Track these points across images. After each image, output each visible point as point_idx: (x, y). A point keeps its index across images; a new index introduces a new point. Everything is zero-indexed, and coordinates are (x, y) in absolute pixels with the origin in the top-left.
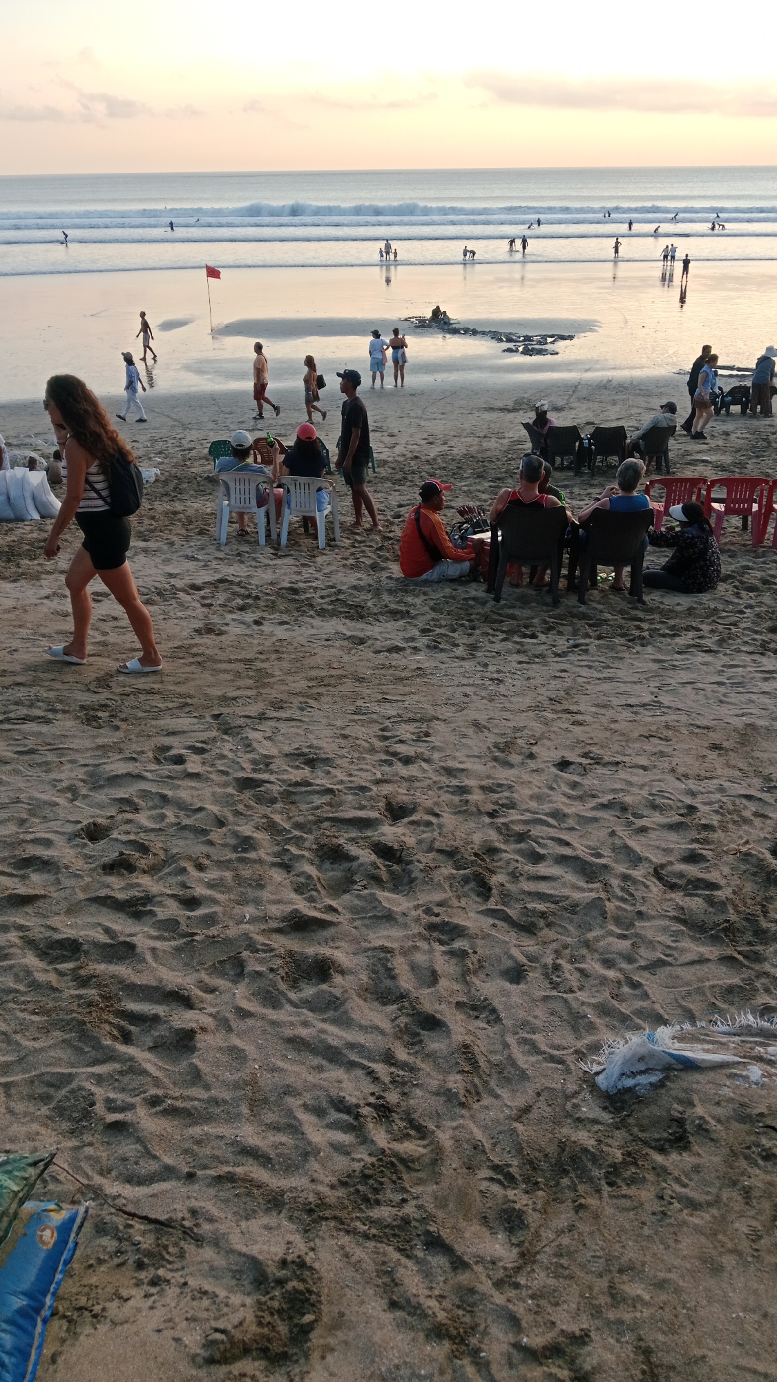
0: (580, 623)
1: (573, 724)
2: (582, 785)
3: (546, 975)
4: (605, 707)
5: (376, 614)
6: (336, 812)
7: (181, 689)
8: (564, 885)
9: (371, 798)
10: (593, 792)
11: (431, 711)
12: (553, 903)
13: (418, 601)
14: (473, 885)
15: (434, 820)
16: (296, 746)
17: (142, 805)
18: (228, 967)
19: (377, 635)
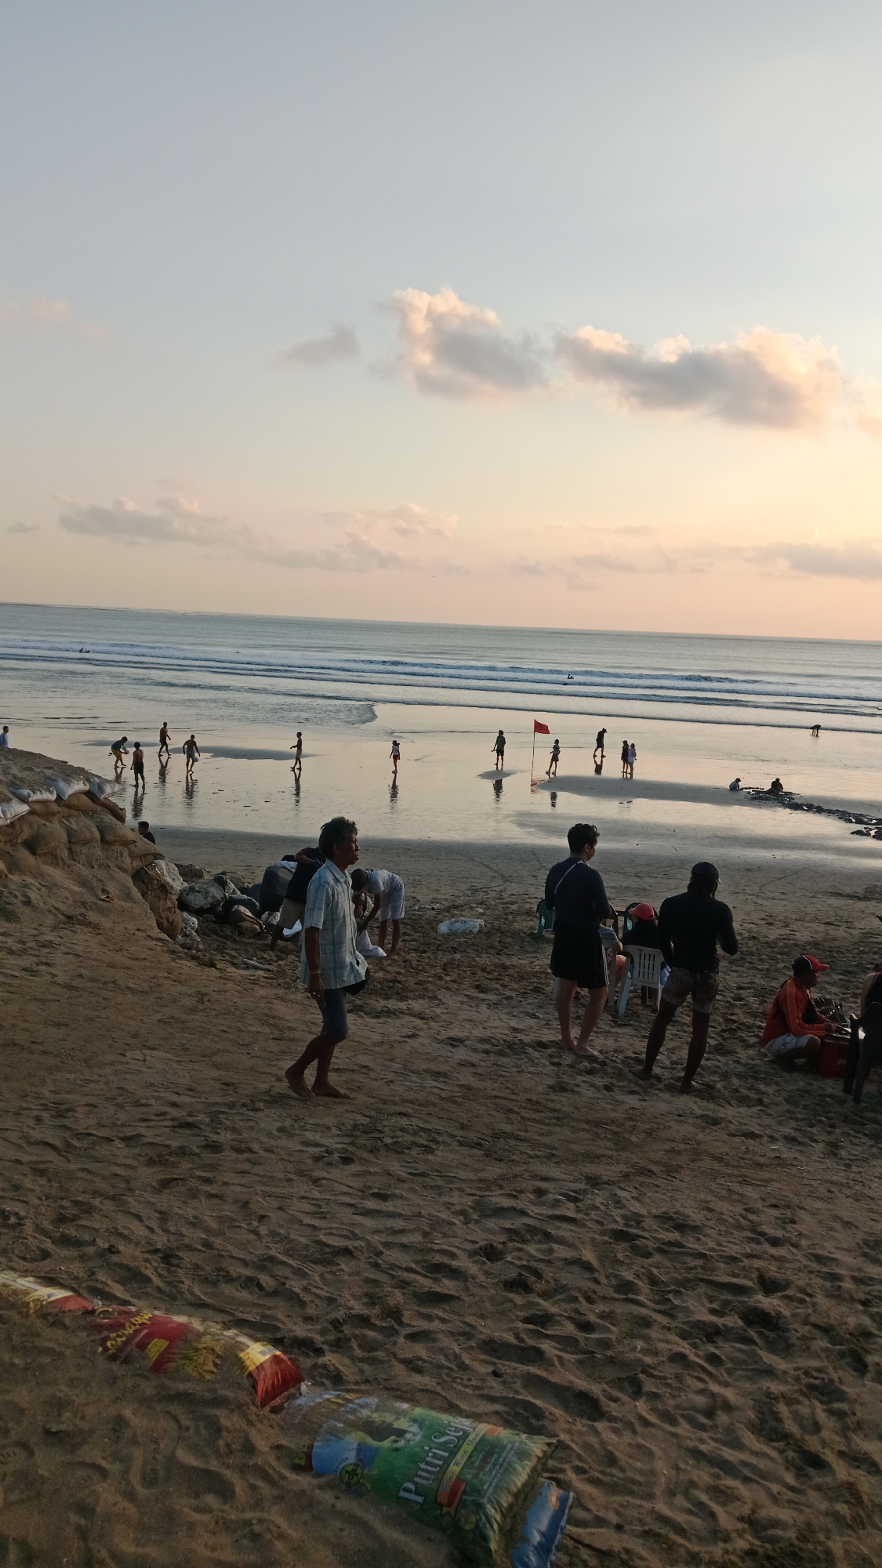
5: (727, 1097)
6: (711, 1275)
7: (546, 1140)
9: (744, 1268)
11: (796, 1200)
13: (770, 1090)
14: (849, 1359)
15: (808, 1299)
16: (664, 1210)
17: (529, 1237)
18: (626, 1385)
19: (730, 1118)
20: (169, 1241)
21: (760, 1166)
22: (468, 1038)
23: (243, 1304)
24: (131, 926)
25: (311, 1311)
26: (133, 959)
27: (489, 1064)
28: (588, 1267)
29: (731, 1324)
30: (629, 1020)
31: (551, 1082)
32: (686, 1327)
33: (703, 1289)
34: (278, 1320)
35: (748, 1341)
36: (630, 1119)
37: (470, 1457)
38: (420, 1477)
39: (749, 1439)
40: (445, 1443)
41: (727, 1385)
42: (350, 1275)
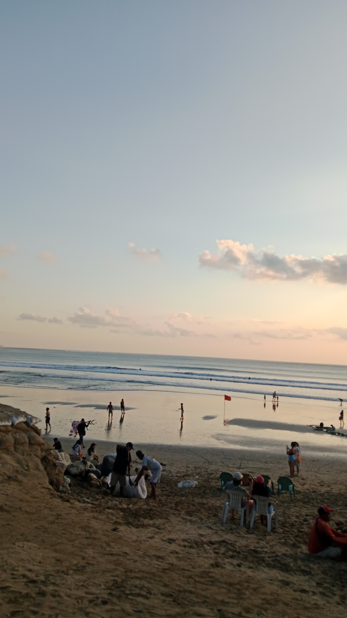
22: (177, 539)
24: (36, 482)
26: (32, 497)
27: (185, 552)
30: (254, 531)
31: (212, 562)
36: (247, 582)
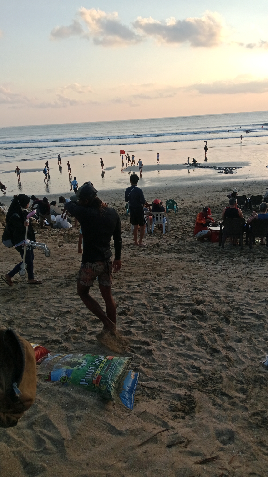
0: (251, 254)
1: (251, 281)
2: (255, 296)
3: (248, 341)
4: (260, 277)
5: (184, 252)
6: (182, 302)
7: (130, 271)
8: (252, 320)
9: (191, 298)
10: (259, 298)
11: (206, 277)
12: (248, 324)
13: (197, 248)
14: (224, 320)
15: (211, 304)
16: (167, 285)
17: (126, 299)
18: (157, 337)
19: (186, 257)
20: (10, 317)
21: (195, 269)
23: (35, 333)
25: (57, 331)
28: (144, 305)
29: (188, 315)
30: (155, 234)
31: (131, 255)
32: (175, 318)
33: (179, 306)
34: (47, 335)
35: (194, 319)
36: (156, 262)
37: (103, 367)
38: (87, 376)
39: (196, 347)
40: (95, 364)
41: (188, 333)
42: (70, 319)
